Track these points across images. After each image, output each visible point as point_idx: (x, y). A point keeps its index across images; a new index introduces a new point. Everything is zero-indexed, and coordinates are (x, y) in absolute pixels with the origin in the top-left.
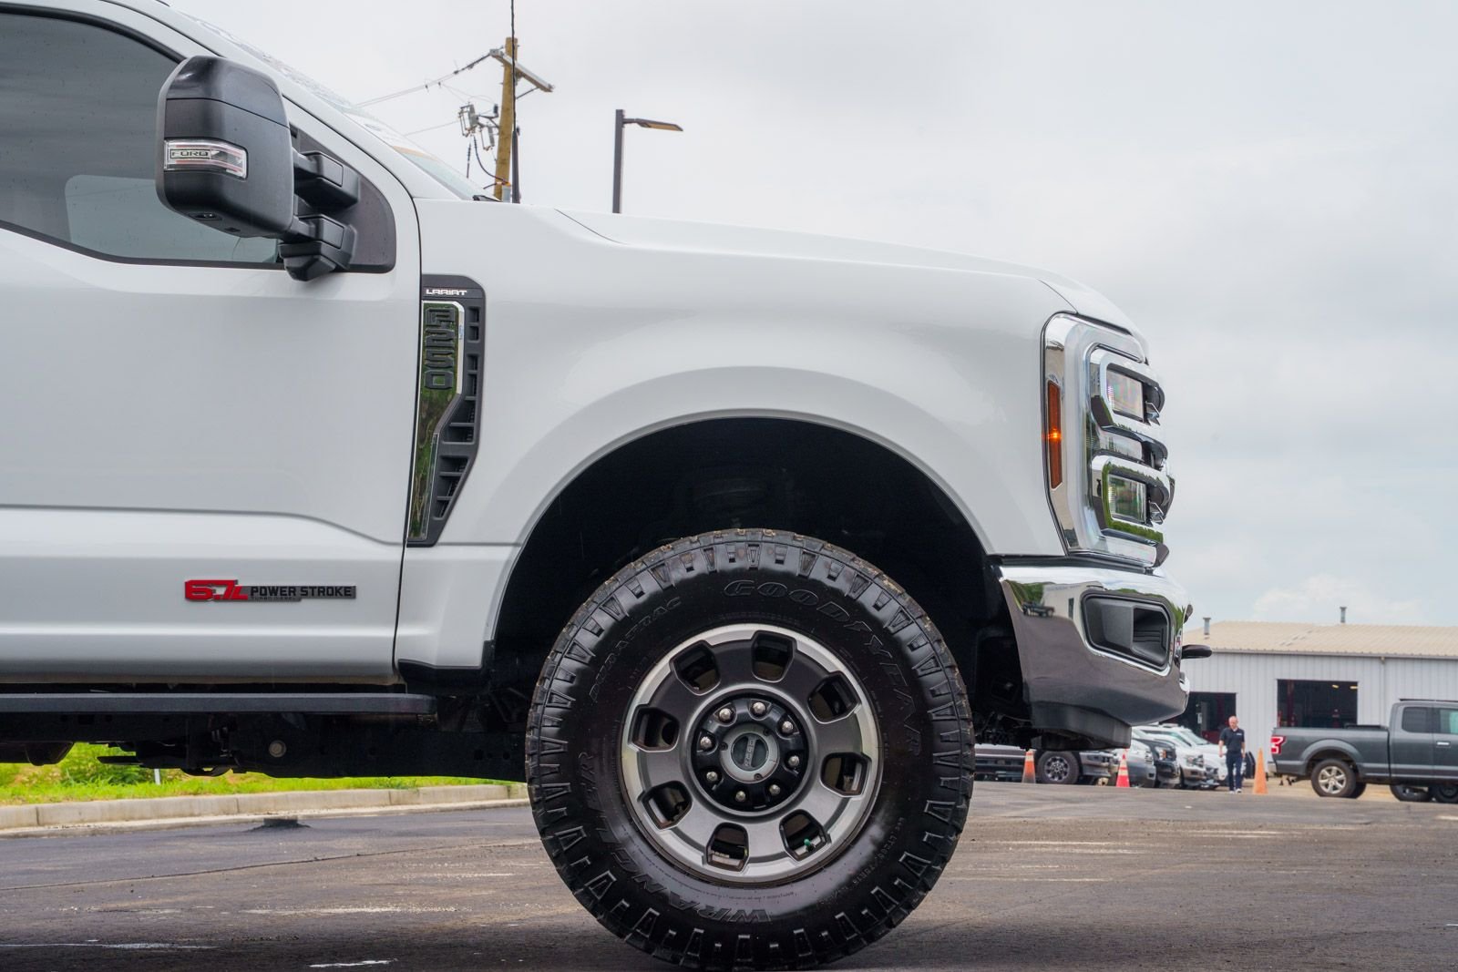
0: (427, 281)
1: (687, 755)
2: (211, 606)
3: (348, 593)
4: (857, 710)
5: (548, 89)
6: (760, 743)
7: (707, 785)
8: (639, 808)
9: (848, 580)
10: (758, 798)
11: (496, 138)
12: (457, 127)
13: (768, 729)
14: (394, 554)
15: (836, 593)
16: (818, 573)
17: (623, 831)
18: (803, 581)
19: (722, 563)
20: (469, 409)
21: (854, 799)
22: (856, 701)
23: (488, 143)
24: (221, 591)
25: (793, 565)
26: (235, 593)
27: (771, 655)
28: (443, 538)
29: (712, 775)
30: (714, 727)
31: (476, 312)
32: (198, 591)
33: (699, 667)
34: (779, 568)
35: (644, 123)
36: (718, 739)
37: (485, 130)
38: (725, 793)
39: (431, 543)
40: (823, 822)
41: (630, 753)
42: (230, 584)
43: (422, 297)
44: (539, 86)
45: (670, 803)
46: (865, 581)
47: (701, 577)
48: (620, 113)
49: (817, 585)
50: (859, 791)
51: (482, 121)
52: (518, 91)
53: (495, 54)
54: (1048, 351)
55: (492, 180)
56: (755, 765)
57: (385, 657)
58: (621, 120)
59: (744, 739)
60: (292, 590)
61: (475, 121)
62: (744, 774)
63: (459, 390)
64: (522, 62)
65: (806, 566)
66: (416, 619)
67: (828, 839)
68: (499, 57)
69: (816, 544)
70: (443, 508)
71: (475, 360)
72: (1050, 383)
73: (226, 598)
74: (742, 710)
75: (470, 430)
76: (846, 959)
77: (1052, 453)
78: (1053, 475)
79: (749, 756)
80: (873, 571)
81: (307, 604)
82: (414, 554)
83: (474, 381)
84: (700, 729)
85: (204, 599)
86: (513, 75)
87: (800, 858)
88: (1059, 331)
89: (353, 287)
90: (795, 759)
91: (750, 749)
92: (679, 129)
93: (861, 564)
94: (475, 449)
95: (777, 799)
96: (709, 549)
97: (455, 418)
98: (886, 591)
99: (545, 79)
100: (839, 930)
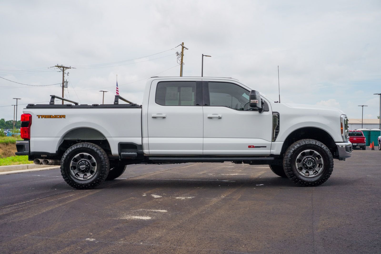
0: (273, 112)
1: (302, 163)
2: (251, 148)
3: (266, 147)
4: (321, 159)
5: (188, 49)
6: (310, 163)
7: (304, 167)
8: (298, 170)
9: (320, 145)
10: (310, 168)
11: (181, 56)
12: (176, 55)
13: (311, 161)
14: (271, 143)
15: (319, 146)
16: (317, 144)
17: (296, 172)
18: (315, 145)
19: (306, 143)
20: (278, 127)
21: (321, 168)
22: (321, 158)
23: (179, 57)
24: (252, 147)
25: (314, 143)
26: (254, 147)
27: (311, 153)
28: (276, 141)
29: (305, 166)
30: (305, 161)
31: (279, 116)
32: (250, 147)
33: (304, 154)
34: (313, 144)
35: (206, 56)
36: (306, 162)
37: (179, 55)
38: (307, 168)
39: (274, 141)
40: (317, 171)
41: (296, 164)
42: (253, 146)
43: (273, 114)
44: (186, 49)
45: (301, 169)
46: (322, 145)
47: (304, 145)
48: (203, 55)
49: (317, 145)
50: (321, 167)
51: (179, 54)
52: (184, 49)
53: (181, 45)
54: (341, 118)
55: (180, 62)
56: (310, 165)
57: (269, 154)
58: (203, 56)
59: (308, 162)
60: (260, 146)
61: (178, 54)
62: (309, 166)
63: (277, 124)
64: (184, 45)
65: (316, 143)
66: (273, 149)
67: (318, 173)
68: (182, 45)
69: (317, 141)
70: (276, 137)
71: (279, 121)
72: (341, 123)
73: (253, 147)
74: (309, 159)
75: (278, 129)
76: (320, 185)
77: (342, 130)
78: (342, 133)
79: (309, 164)
80: (323, 144)
81: (261, 148)
82: (273, 143)
83: (279, 124)
84: (304, 161)
85: (250, 148)
86: (183, 48)
87: (315, 175)
88: (342, 116)
89: (265, 113)
90: (314, 164)
91: (309, 163)
92: (211, 56)
93: (321, 143)
94: (279, 131)
95: (312, 169)
96: (305, 142)
97: (277, 128)
98: (324, 146)
99: (187, 48)
100: (320, 182)
